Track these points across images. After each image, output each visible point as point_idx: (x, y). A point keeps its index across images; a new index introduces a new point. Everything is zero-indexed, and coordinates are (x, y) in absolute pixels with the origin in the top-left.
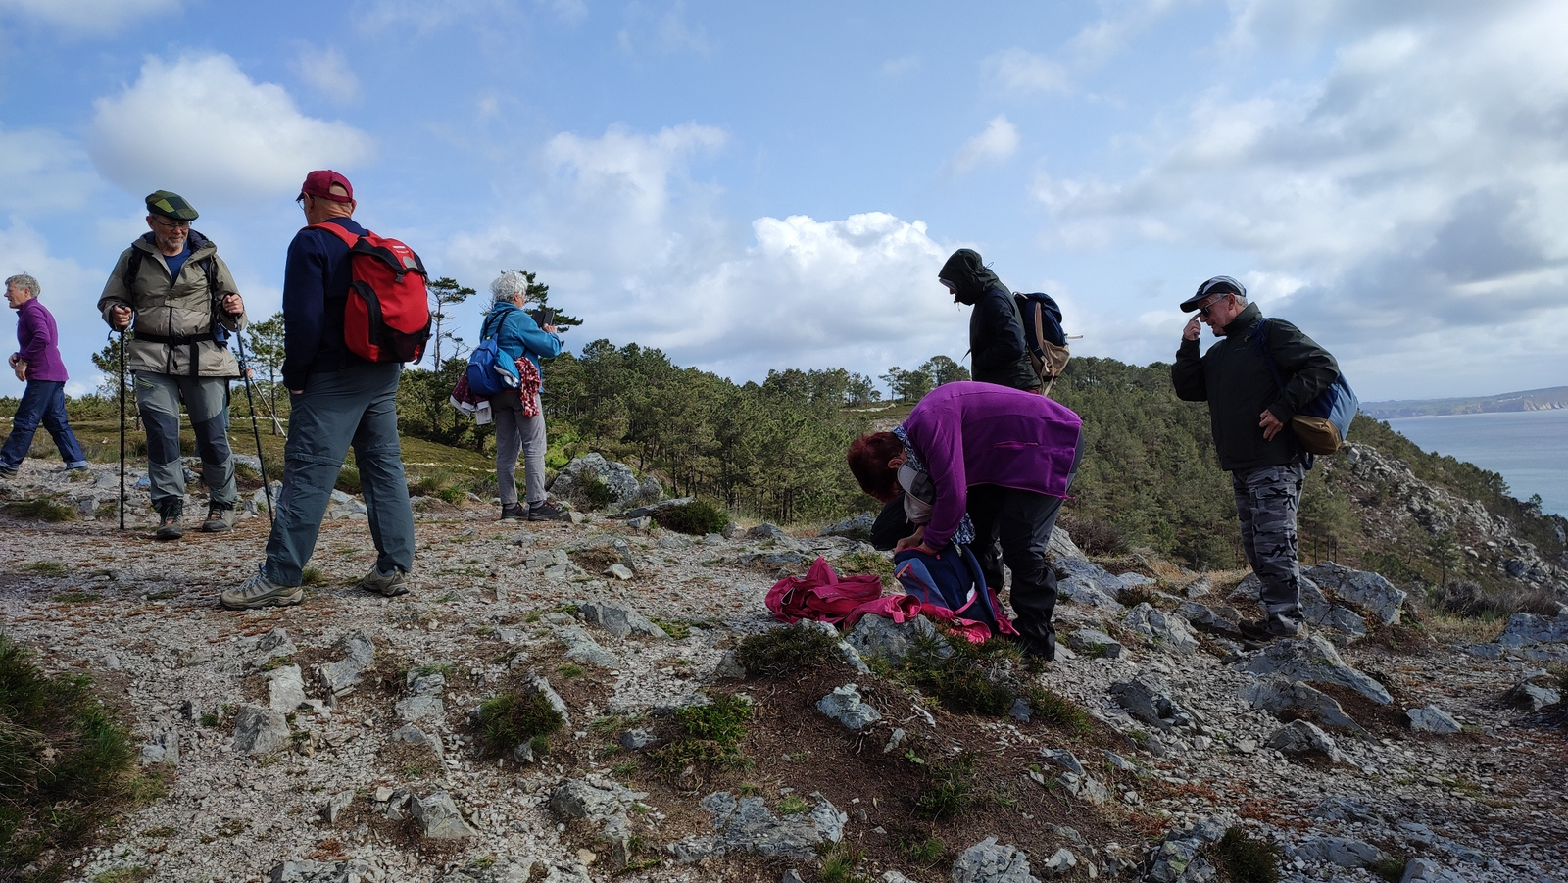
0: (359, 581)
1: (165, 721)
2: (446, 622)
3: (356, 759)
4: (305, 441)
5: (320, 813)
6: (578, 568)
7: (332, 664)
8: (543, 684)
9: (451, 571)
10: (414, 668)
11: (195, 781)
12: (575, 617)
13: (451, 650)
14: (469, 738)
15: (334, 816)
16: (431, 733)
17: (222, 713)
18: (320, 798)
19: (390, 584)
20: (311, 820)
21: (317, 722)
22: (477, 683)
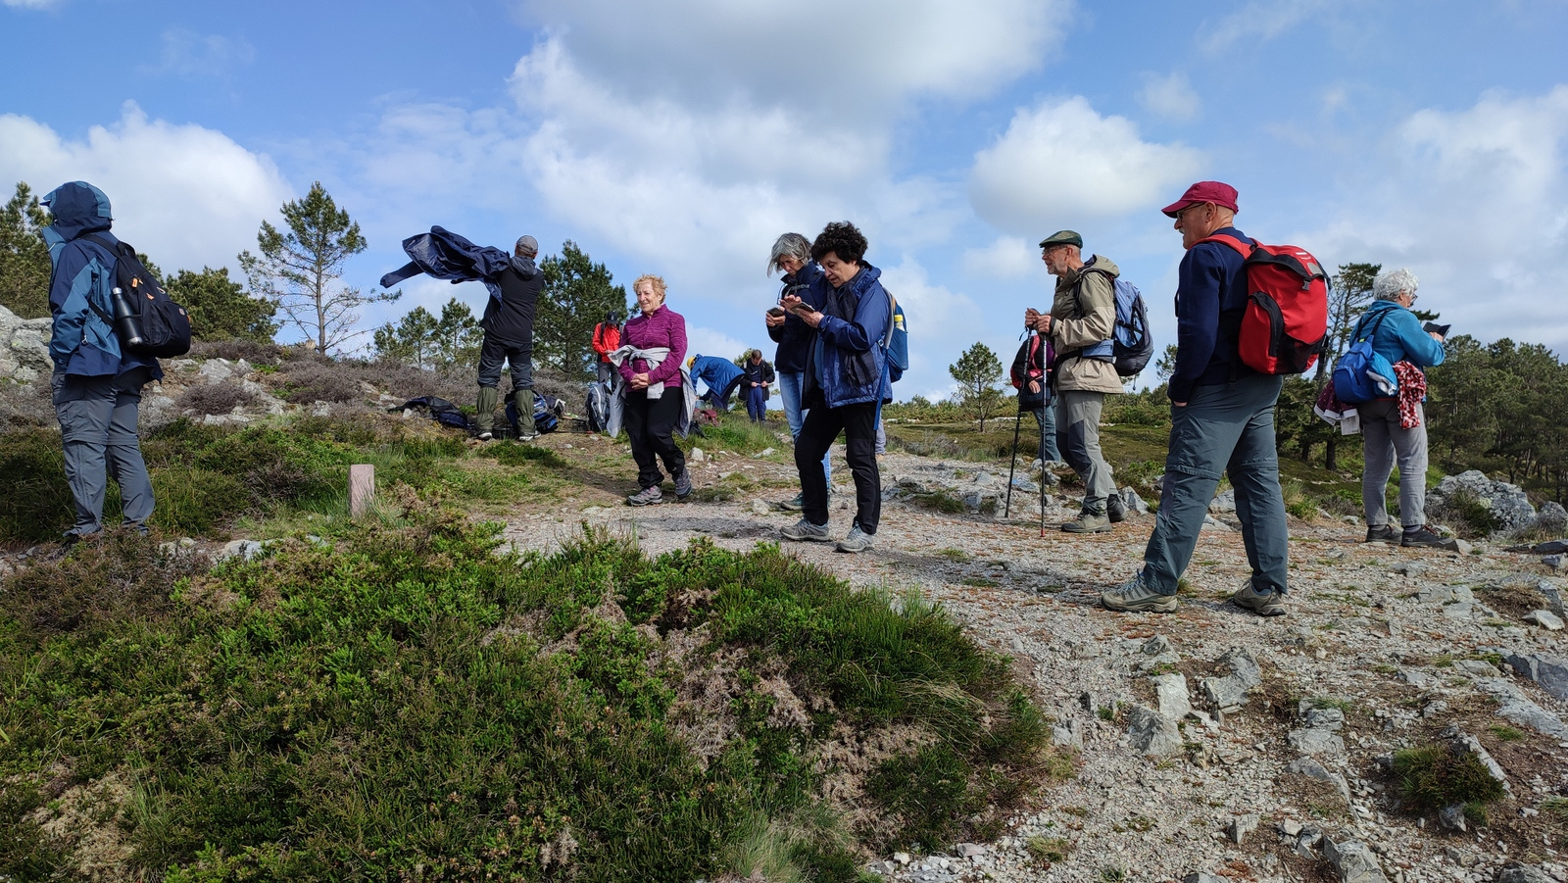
0: (1229, 596)
1: (1067, 707)
2: (1335, 652)
3: (1252, 782)
4: (1189, 454)
5: (1224, 831)
6: (1489, 610)
7: (1217, 680)
8: (1474, 743)
9: (1327, 596)
10: (1306, 698)
11: (1100, 769)
12: (1500, 668)
13: (1347, 684)
14: (1379, 787)
15: (1240, 838)
16: (1335, 772)
17: (1117, 709)
18: (1221, 814)
19: (1266, 603)
20: (1215, 835)
21: (1207, 736)
22: (1383, 727)
